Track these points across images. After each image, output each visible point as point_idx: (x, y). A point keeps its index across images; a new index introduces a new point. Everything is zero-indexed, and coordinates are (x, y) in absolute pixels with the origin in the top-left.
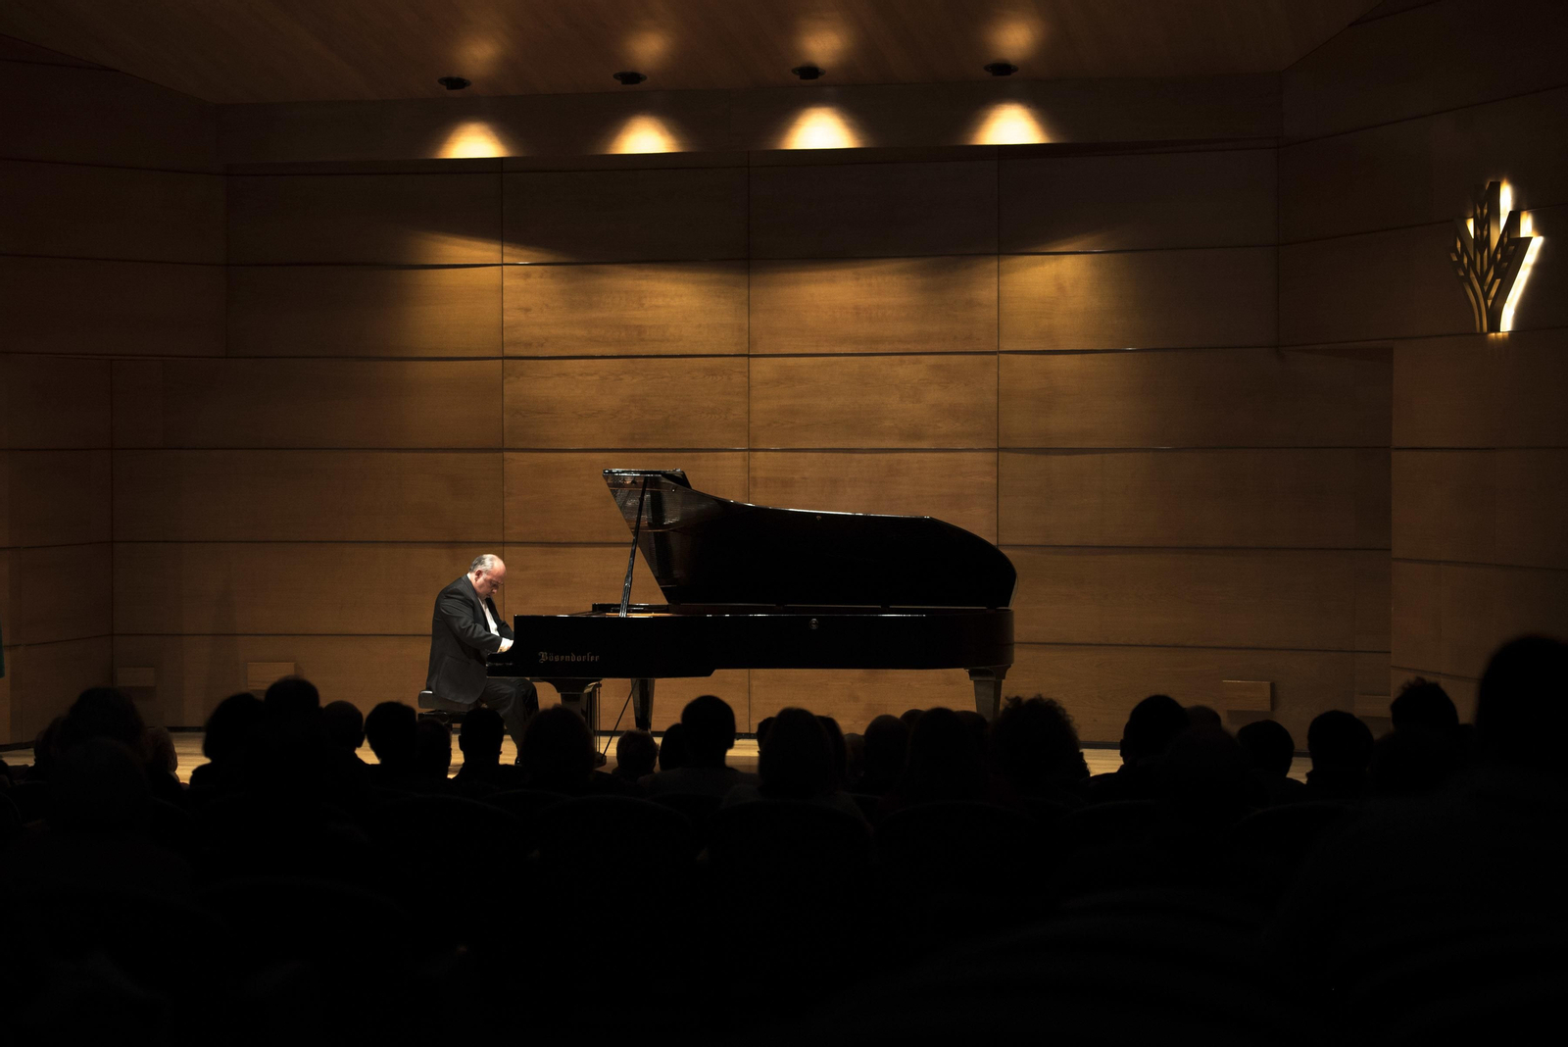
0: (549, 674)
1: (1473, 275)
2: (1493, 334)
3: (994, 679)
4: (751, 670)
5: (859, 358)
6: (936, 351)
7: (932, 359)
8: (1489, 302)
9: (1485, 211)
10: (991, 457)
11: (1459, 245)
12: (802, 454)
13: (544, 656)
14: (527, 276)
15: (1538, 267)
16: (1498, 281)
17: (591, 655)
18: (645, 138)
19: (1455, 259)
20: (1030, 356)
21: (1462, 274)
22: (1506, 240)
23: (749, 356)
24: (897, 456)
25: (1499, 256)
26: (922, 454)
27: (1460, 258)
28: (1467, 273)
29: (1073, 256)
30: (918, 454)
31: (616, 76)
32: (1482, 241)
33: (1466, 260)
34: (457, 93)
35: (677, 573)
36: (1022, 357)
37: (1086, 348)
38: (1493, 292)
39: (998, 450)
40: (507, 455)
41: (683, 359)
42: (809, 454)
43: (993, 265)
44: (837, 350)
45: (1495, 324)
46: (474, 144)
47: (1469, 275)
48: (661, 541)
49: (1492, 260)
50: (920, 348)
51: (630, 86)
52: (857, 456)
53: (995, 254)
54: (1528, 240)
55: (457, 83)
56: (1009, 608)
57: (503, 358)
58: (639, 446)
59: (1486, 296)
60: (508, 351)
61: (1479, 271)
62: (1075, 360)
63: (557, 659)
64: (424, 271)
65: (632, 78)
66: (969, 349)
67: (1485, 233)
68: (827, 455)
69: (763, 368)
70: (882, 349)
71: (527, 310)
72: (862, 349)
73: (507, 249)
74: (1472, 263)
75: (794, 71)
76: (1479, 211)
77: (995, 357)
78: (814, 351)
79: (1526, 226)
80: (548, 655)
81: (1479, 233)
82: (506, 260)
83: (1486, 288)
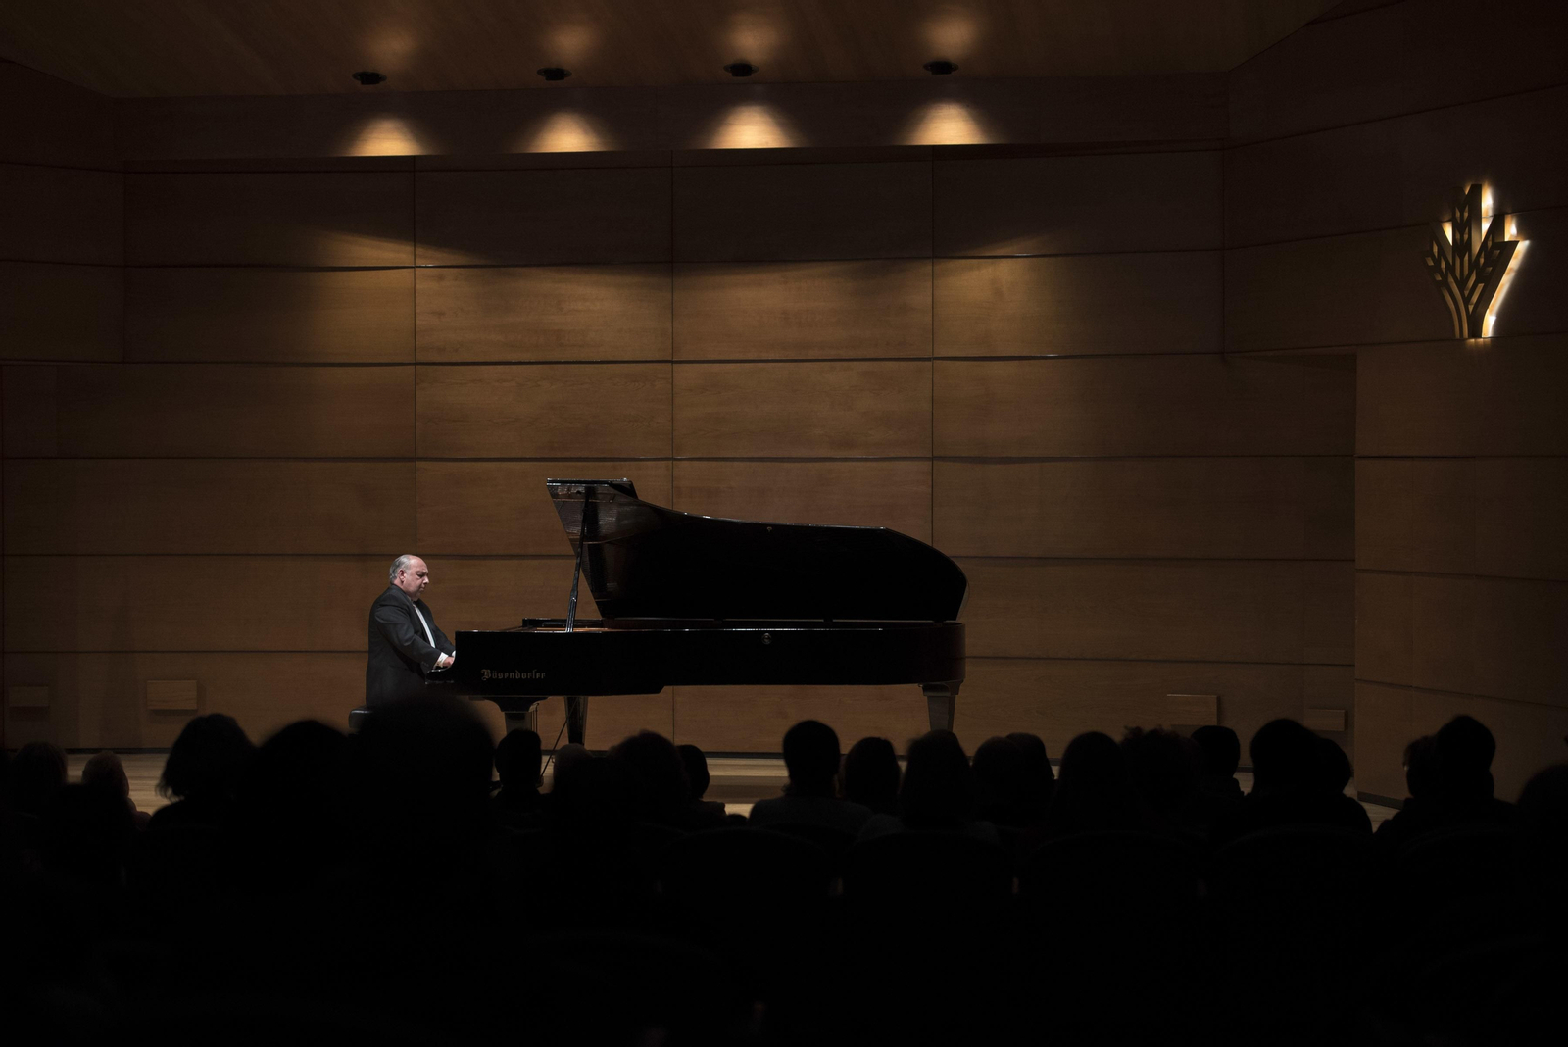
0: (491, 690)
1: (1451, 280)
2: (1473, 340)
3: (948, 694)
4: (675, 687)
5: (787, 364)
6: (868, 357)
7: (866, 365)
8: (1471, 308)
9: (1466, 214)
10: (926, 466)
11: (1435, 249)
12: (728, 463)
13: (487, 674)
14: (441, 278)
15: (1523, 272)
16: (1481, 286)
17: (536, 672)
18: (568, 138)
19: (1431, 263)
20: (966, 363)
21: (1439, 278)
22: (1490, 244)
23: (672, 362)
24: (828, 464)
25: (1482, 260)
26: (853, 463)
27: (1437, 262)
28: (1445, 277)
29: (1009, 260)
30: (850, 463)
31: (539, 72)
32: (1462, 246)
33: (1443, 265)
34: (370, 88)
35: (611, 586)
36: (958, 363)
37: (1025, 354)
38: (1475, 299)
39: (933, 459)
40: (420, 464)
41: (605, 365)
42: (736, 463)
43: (927, 268)
44: (765, 356)
45: (1476, 331)
46: (388, 142)
47: (1447, 279)
48: (596, 553)
49: (1474, 264)
50: (851, 354)
51: (552, 82)
52: (787, 465)
53: (928, 258)
54: (1513, 244)
55: (371, 78)
56: (958, 621)
57: (416, 364)
58: (559, 455)
59: (1467, 301)
60: (421, 358)
61: (1458, 276)
62: (1011, 367)
63: (501, 676)
64: (332, 273)
65: (556, 74)
66: (902, 355)
67: (1466, 237)
68: (753, 464)
69: (687, 374)
70: (812, 354)
71: (441, 314)
72: (792, 355)
73: (420, 251)
74: (1451, 268)
75: (726, 68)
76: (1458, 214)
77: (929, 363)
78: (741, 357)
79: (1511, 231)
80: (491, 673)
81: (1458, 237)
82: (419, 262)
83: (1467, 293)
